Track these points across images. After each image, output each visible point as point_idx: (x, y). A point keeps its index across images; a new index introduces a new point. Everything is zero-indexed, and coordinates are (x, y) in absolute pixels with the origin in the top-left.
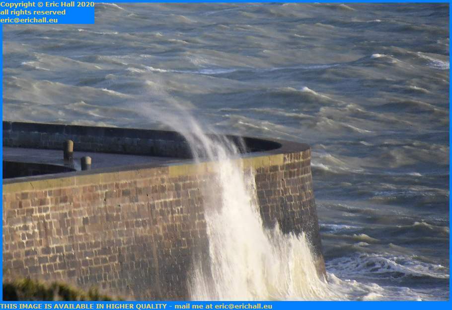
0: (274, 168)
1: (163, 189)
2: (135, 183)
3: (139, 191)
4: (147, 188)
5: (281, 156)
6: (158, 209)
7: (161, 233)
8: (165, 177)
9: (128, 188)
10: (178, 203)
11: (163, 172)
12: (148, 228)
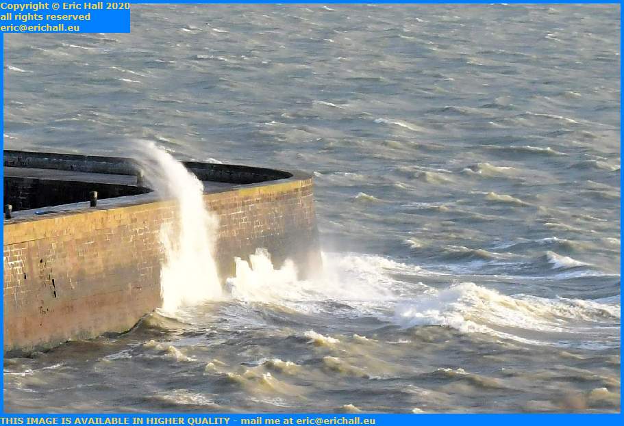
0: (296, 190)
1: (235, 205)
2: (220, 201)
3: (223, 207)
4: (227, 205)
5: (300, 182)
6: (233, 219)
7: (235, 235)
8: (237, 197)
9: (216, 205)
10: (244, 215)
11: (236, 194)
12: (228, 231)
